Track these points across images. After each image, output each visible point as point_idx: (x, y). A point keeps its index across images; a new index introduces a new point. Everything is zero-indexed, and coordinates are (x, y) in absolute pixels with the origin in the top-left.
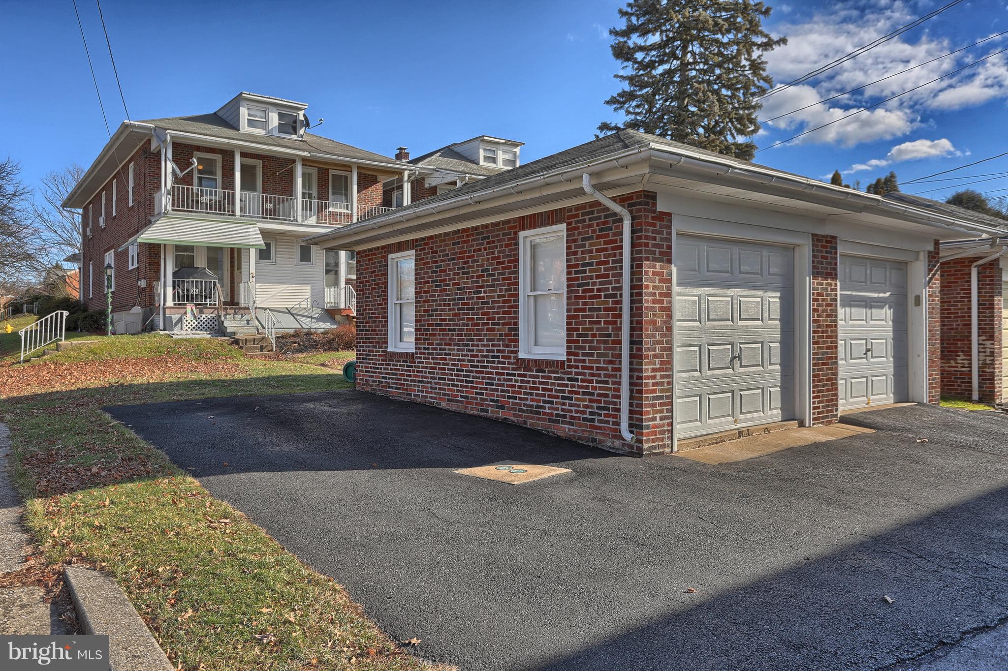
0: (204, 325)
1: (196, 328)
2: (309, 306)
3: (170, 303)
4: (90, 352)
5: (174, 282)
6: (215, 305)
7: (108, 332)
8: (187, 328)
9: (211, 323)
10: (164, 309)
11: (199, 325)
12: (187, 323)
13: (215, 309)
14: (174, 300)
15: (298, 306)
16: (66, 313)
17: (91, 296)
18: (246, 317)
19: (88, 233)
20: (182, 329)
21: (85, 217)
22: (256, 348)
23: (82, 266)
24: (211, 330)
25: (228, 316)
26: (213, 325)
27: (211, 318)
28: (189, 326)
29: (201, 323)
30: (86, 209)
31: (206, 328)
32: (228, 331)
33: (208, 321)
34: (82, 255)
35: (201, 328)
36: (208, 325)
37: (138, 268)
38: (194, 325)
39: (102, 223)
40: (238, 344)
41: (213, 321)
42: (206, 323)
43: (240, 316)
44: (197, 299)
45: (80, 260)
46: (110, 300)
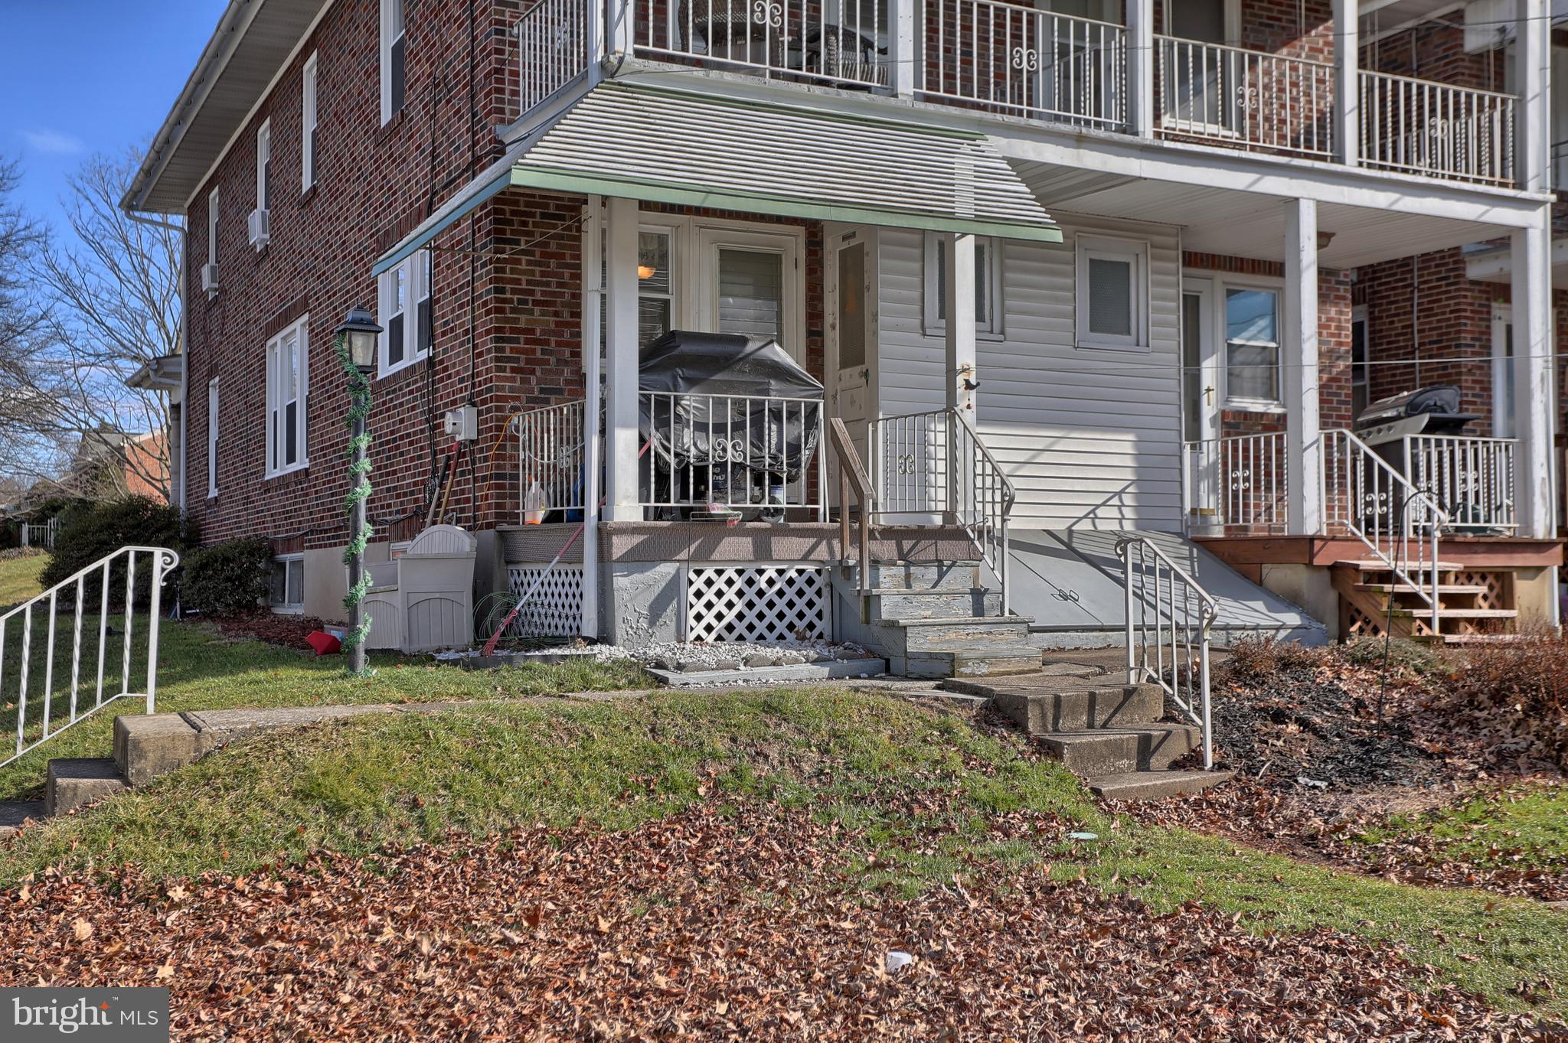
0: (771, 616)
1: (741, 628)
2: (1128, 526)
3: (628, 508)
4: (304, 796)
5: (644, 404)
6: (813, 515)
7: (352, 651)
8: (700, 629)
9: (801, 604)
10: (604, 535)
11: (751, 616)
12: (700, 606)
13: (820, 534)
14: (644, 497)
15: (1085, 526)
16: (163, 560)
17: (213, 493)
18: (958, 579)
19: (206, 282)
20: (681, 638)
21: (194, 237)
22: (1116, 749)
23: (180, 396)
24: (801, 638)
25: (883, 571)
26: (810, 615)
27: (800, 582)
28: (709, 618)
29: (761, 605)
30: (197, 212)
31: (781, 627)
32: (912, 647)
33: (790, 593)
34: (184, 360)
35: (761, 627)
36: (791, 615)
37: (430, 362)
38: (730, 616)
39: (257, 232)
40: (1017, 725)
41: (810, 593)
42: (781, 604)
43: (932, 573)
44: (738, 487)
45: (176, 376)
46: (365, 489)
